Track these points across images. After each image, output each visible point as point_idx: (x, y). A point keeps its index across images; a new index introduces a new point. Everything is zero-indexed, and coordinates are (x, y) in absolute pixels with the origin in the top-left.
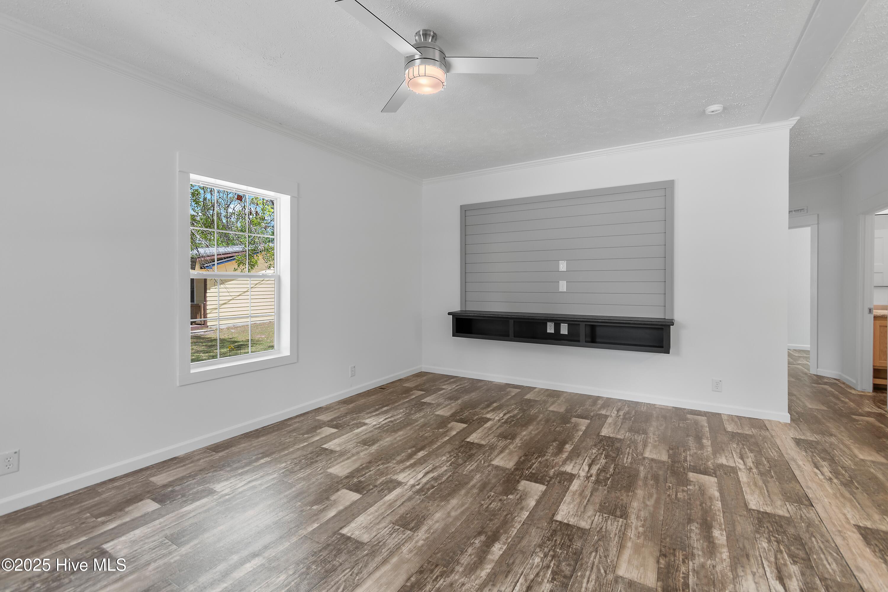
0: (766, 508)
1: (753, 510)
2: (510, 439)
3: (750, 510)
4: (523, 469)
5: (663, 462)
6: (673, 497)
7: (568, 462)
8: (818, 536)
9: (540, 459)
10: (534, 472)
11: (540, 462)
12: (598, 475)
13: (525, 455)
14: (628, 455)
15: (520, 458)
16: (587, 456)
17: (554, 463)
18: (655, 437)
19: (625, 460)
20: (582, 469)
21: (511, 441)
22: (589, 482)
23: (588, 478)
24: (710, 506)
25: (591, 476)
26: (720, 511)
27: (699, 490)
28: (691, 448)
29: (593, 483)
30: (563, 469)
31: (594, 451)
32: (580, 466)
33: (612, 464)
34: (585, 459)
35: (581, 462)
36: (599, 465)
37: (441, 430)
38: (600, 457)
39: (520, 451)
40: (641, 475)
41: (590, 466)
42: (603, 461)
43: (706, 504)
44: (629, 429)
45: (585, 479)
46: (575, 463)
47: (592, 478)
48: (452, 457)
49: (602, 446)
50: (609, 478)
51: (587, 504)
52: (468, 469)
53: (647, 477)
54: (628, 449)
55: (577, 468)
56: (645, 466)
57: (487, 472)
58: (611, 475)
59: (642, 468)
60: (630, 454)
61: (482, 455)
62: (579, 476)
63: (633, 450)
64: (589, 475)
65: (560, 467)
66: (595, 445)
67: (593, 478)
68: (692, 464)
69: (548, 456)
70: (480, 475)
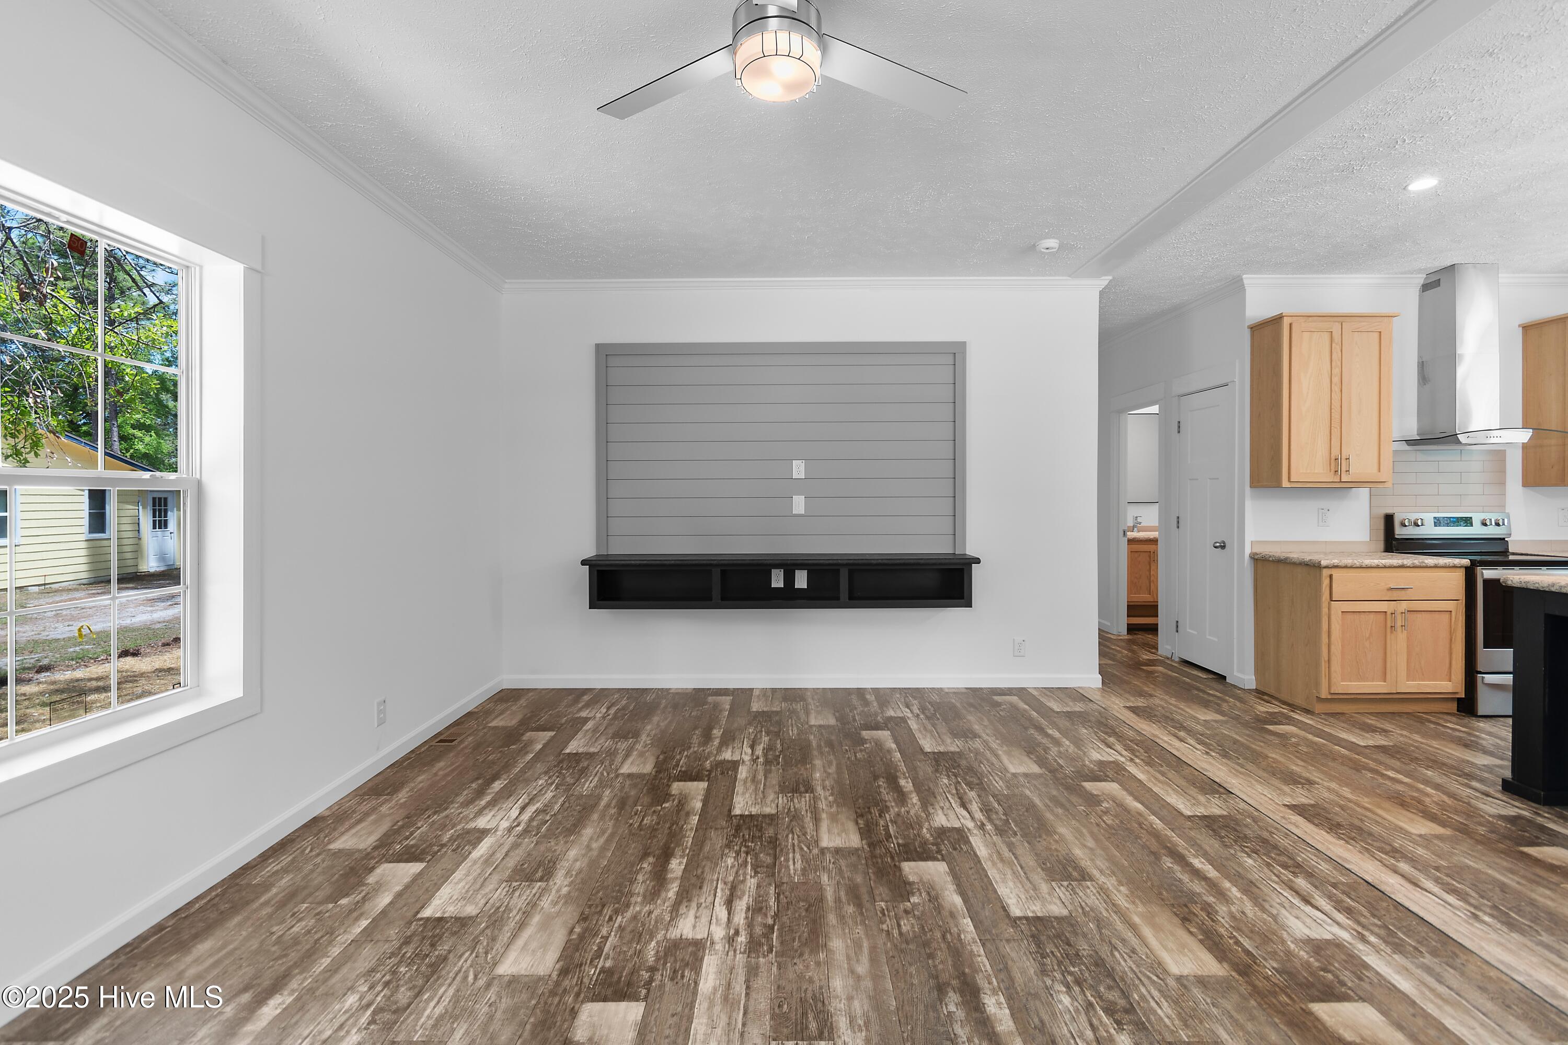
0: (1034, 908)
1: (1020, 918)
2: (541, 880)
3: (1015, 921)
4: (581, 965)
5: (854, 852)
6: (896, 932)
7: (683, 910)
8: (1119, 945)
9: (619, 918)
10: (608, 964)
11: (621, 928)
12: (750, 925)
13: (583, 918)
14: (794, 852)
15: (571, 931)
16: (718, 880)
17: (653, 923)
18: (827, 794)
19: (792, 867)
20: (714, 920)
21: (543, 884)
22: (735, 951)
23: (731, 940)
24: (959, 936)
25: (737, 933)
26: (976, 942)
27: (930, 901)
28: (888, 804)
29: (744, 952)
30: (674, 934)
31: (730, 861)
32: (708, 913)
33: (770, 884)
34: (716, 887)
35: (710, 899)
36: (747, 896)
37: (344, 901)
38: (745, 874)
39: (570, 909)
40: (829, 897)
41: (729, 903)
42: (752, 883)
43: (951, 933)
44: (780, 786)
45: (727, 946)
46: (698, 908)
47: (739, 939)
48: (379, 988)
49: (742, 843)
50: (774, 925)
51: (744, 1025)
52: (429, 1017)
53: (839, 897)
54: (790, 836)
55: (704, 920)
56: (829, 872)
57: (486, 1009)
58: (776, 916)
59: (825, 878)
60: (796, 848)
61: (467, 954)
62: (712, 943)
63: (798, 836)
64: (732, 932)
65: (667, 930)
66: (728, 846)
67: (742, 939)
68: (901, 841)
69: (636, 903)
70: (465, 1026)
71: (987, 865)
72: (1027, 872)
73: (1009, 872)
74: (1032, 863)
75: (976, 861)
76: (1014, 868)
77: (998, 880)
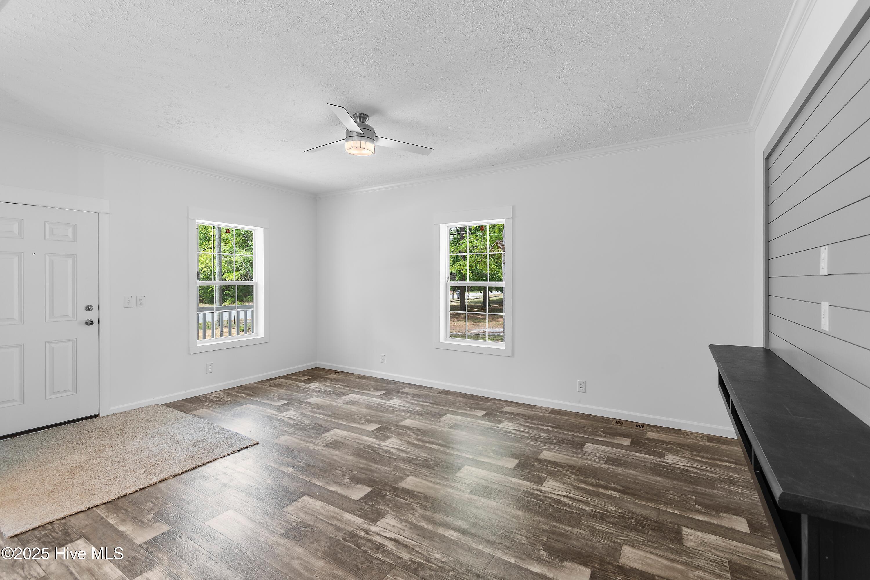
71: (337, 510)
72: (316, 519)
73: (324, 513)
74: (318, 525)
75: (345, 509)
76: (324, 517)
77: (325, 506)
